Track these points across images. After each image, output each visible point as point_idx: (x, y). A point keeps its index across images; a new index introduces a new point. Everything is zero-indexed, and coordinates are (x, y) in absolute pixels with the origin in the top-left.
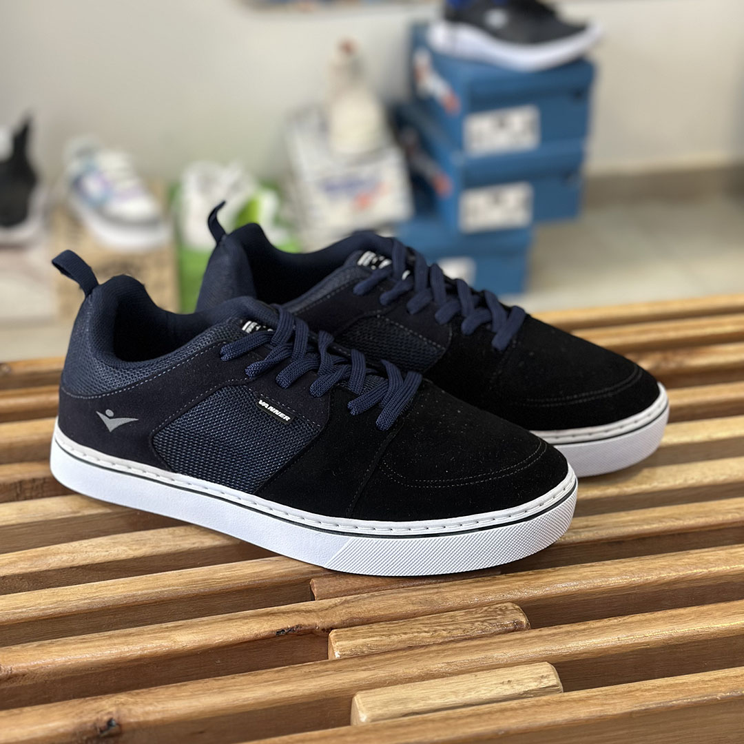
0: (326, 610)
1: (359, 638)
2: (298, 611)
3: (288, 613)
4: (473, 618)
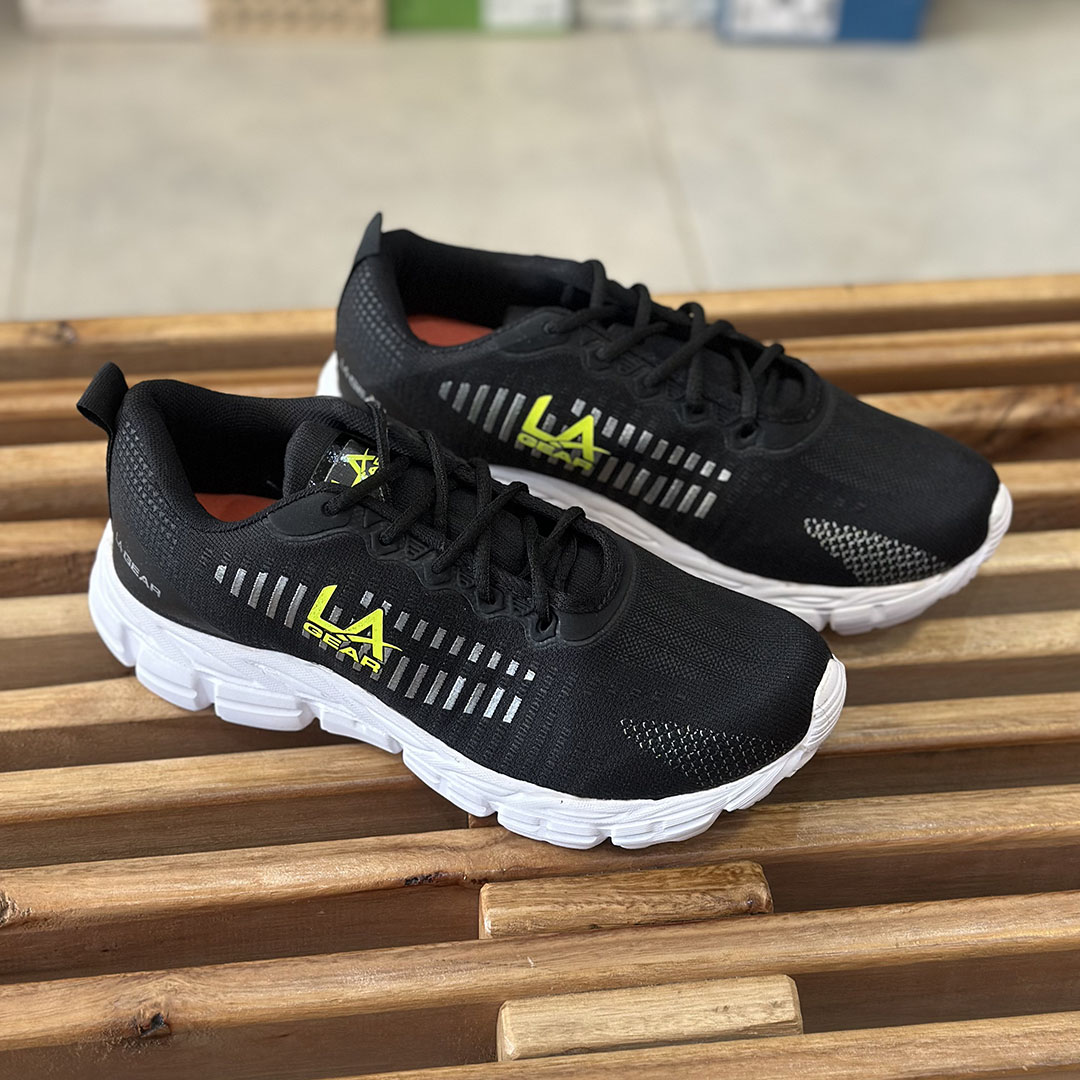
1: (521, 904)
2: (441, 847)
3: (426, 848)
4: (692, 885)
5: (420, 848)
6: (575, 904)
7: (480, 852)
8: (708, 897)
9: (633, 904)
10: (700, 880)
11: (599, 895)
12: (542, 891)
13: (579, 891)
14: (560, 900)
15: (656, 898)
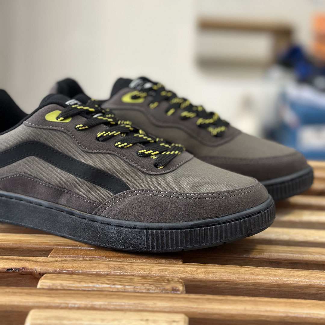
0: (48, 262)
1: (59, 280)
2: (29, 260)
3: (22, 260)
4: (145, 282)
5: (19, 260)
6: (85, 282)
7: (48, 263)
8: (152, 286)
9: (114, 285)
10: (150, 281)
11: (98, 281)
12: (71, 277)
13: (90, 279)
14: (78, 280)
15: (127, 284)
